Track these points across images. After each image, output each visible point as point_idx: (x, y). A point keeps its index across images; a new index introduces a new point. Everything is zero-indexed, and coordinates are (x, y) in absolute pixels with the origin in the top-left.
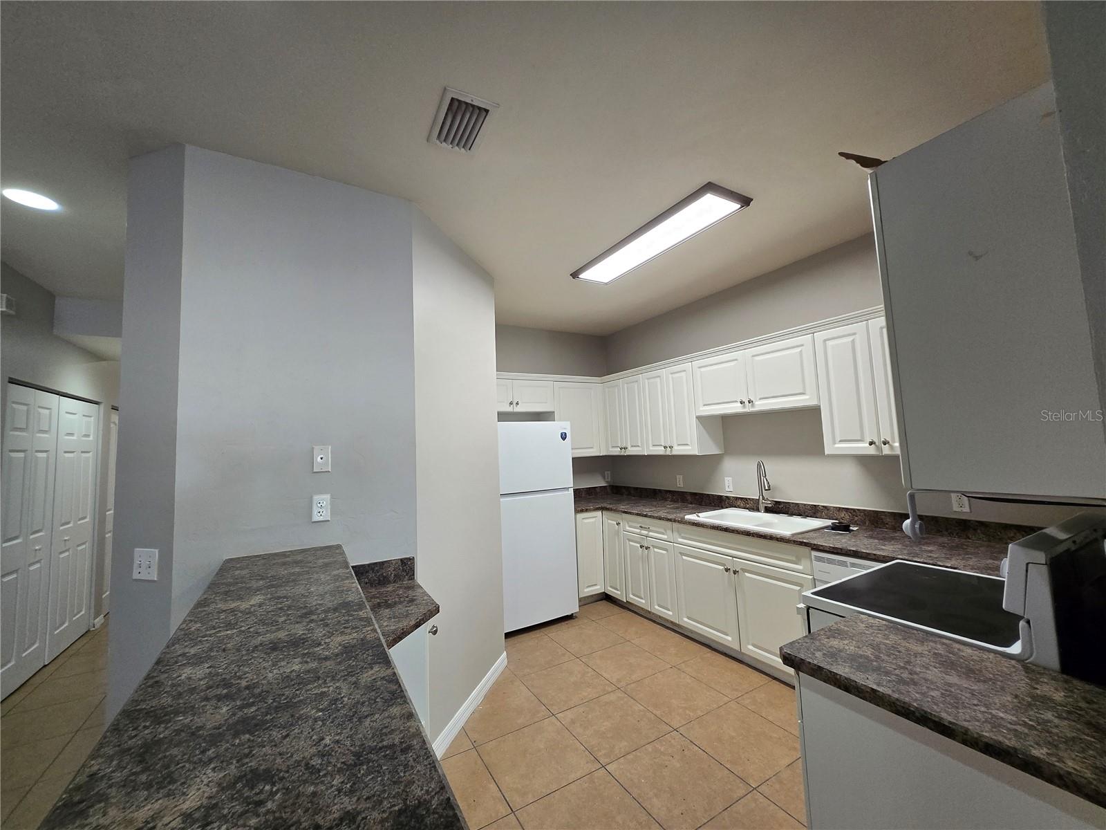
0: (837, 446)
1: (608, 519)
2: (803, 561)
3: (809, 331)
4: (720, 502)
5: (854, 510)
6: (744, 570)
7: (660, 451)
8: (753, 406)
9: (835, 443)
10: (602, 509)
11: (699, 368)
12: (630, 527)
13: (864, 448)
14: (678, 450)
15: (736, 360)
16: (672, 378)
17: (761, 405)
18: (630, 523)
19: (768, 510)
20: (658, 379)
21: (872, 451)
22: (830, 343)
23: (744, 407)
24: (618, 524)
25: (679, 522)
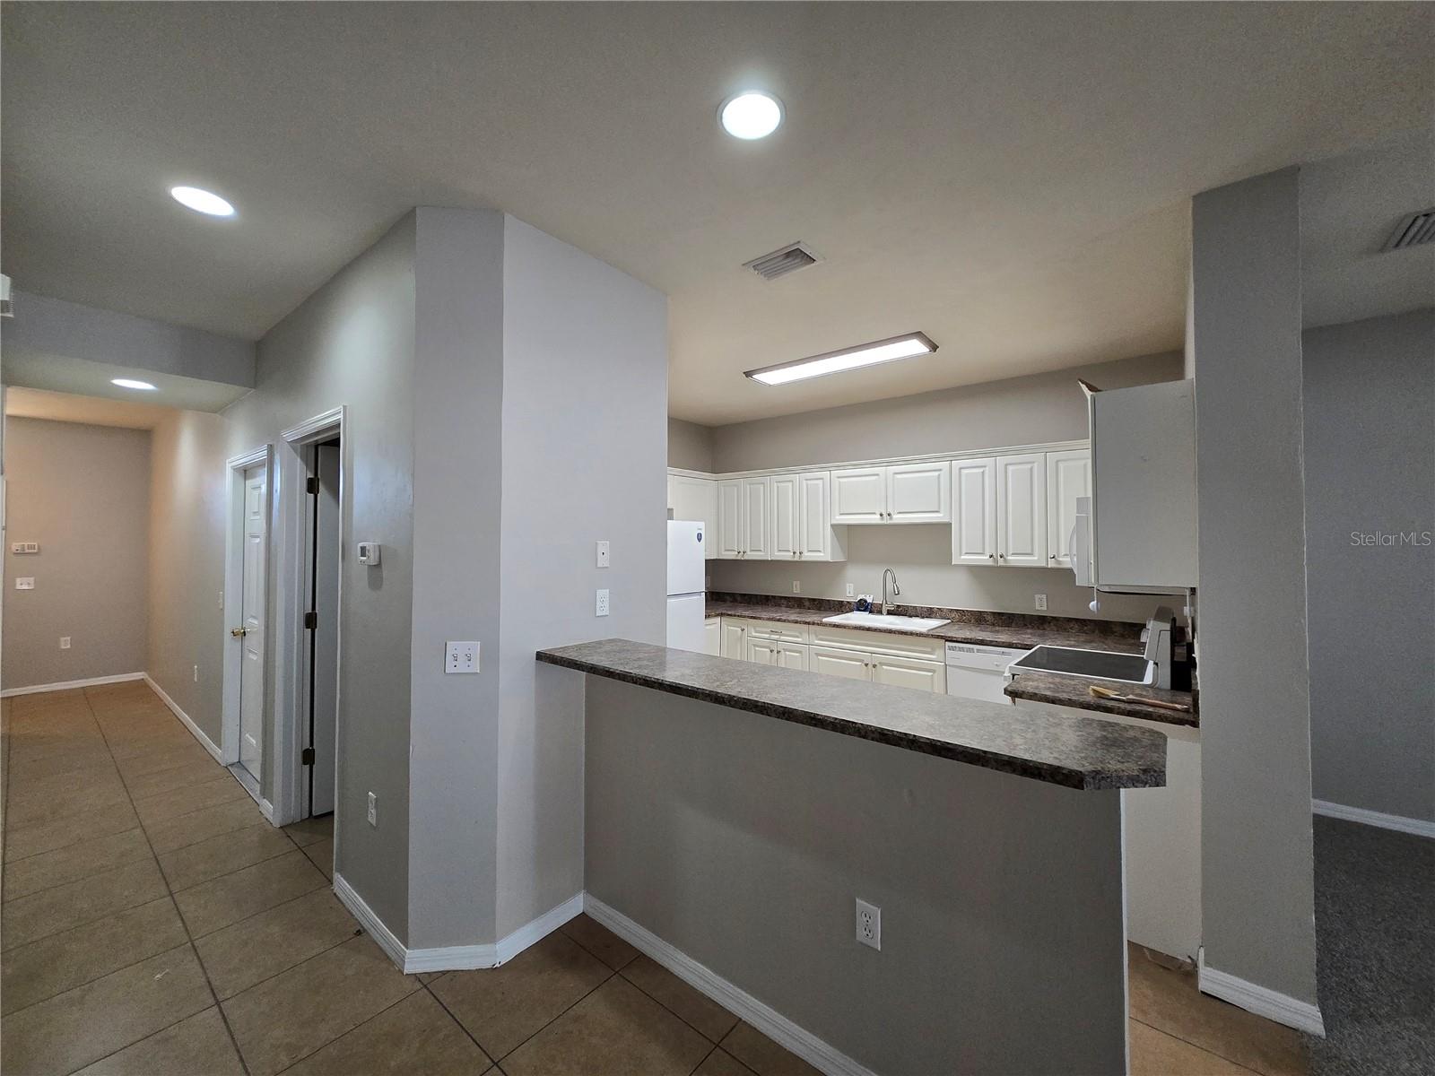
0: (962, 557)
1: (728, 625)
2: (937, 652)
3: (948, 459)
4: (841, 607)
5: (963, 611)
6: (881, 664)
7: (788, 556)
8: (891, 519)
9: (961, 555)
10: (722, 615)
11: (839, 477)
12: (756, 632)
13: (984, 560)
14: (808, 556)
15: (877, 475)
16: (807, 485)
17: (898, 519)
18: (758, 629)
19: (890, 613)
20: (790, 484)
21: (990, 562)
22: (964, 471)
23: (882, 519)
24: (743, 630)
25: (818, 624)
